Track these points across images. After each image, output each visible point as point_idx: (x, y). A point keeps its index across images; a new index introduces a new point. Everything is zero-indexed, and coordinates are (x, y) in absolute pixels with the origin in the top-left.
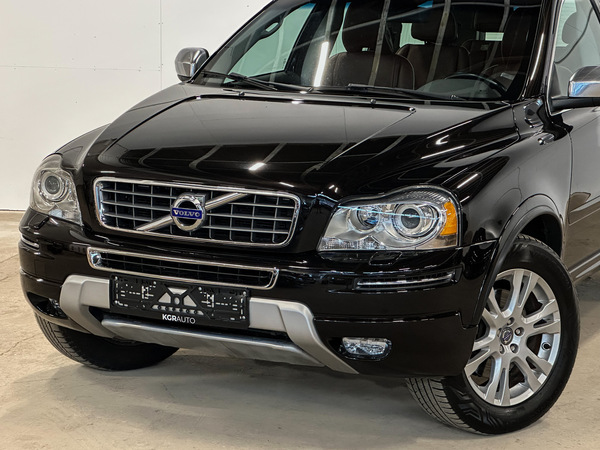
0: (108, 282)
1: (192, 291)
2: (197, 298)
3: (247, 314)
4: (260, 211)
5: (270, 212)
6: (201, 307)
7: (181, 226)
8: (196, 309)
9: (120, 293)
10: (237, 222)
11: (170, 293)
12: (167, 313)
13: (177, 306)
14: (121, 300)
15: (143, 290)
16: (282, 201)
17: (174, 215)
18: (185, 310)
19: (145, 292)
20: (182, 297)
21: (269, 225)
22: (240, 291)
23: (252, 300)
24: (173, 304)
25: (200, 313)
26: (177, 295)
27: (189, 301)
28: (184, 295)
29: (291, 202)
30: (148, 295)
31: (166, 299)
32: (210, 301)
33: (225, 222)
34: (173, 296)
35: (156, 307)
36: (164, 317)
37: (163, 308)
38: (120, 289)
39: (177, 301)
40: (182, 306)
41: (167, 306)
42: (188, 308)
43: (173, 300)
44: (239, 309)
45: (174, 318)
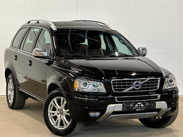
0: (122, 104)
1: (143, 102)
2: (144, 104)
3: (155, 106)
4: (152, 83)
5: (154, 83)
8: (143, 107)
10: (147, 86)
11: (138, 104)
13: (139, 107)
14: (125, 108)
15: (131, 104)
16: (156, 80)
17: (134, 86)
18: (141, 108)
20: (140, 105)
21: (153, 86)
22: (153, 101)
23: (156, 102)
24: (138, 107)
25: (145, 107)
26: (139, 104)
28: (141, 104)
31: (137, 106)
32: (147, 104)
33: (145, 86)
34: (138, 105)
35: (134, 108)
36: (137, 110)
37: (136, 108)
38: (125, 105)
39: (139, 106)
40: (140, 106)
41: (137, 107)
42: (142, 107)
43: (138, 106)
44: (153, 105)
45: (139, 110)
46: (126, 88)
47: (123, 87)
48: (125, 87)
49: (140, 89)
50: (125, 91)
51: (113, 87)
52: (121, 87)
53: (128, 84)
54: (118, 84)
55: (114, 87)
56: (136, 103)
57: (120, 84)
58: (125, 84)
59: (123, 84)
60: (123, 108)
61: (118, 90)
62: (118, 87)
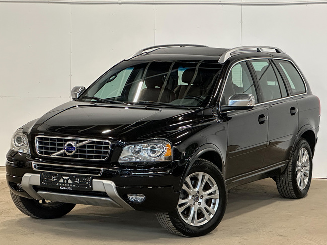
0: (40, 175)
1: (71, 177)
2: (73, 180)
3: (91, 185)
4: (97, 147)
5: (101, 147)
6: (74, 183)
7: (68, 153)
8: (72, 185)
9: (44, 179)
10: (89, 152)
11: (63, 179)
12: (62, 186)
13: (66, 183)
14: (44, 182)
15: (53, 178)
16: (105, 143)
17: (65, 149)
18: (68, 185)
20: (67, 180)
21: (100, 152)
22: (89, 177)
23: (93, 180)
24: (64, 183)
25: (74, 186)
26: (66, 179)
27: (70, 181)
28: (68, 179)
29: (108, 144)
30: (55, 179)
31: (62, 181)
32: (78, 181)
33: (84, 151)
34: (64, 180)
35: (58, 184)
36: (61, 188)
41: (62, 183)
42: (70, 184)
44: (89, 184)
45: (65, 188)
47: (52, 149)
48: (55, 149)
49: (75, 156)
50: (53, 155)
51: (38, 146)
52: (48, 148)
53: (59, 145)
54: (45, 143)
56: (60, 176)
57: (48, 144)
58: (55, 144)
59: (52, 144)
60: (41, 181)
61: (46, 153)
62: (45, 148)
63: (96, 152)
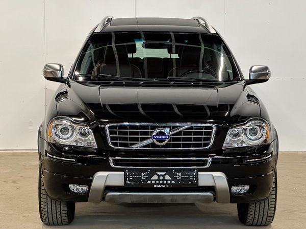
0: (123, 173)
1: (169, 172)
2: (172, 175)
3: (197, 179)
4: (196, 133)
5: (201, 133)
6: (173, 179)
7: (158, 143)
8: (171, 181)
9: (129, 178)
10: (185, 139)
11: (157, 175)
12: (156, 184)
13: (161, 180)
14: (129, 181)
15: (142, 174)
16: (207, 128)
17: (154, 138)
18: (165, 182)
19: (144, 176)
20: (164, 176)
21: (200, 139)
22: (194, 170)
23: (199, 173)
24: (159, 180)
25: (173, 182)
26: (161, 175)
27: (167, 177)
28: (165, 175)
29: (211, 128)
30: (145, 177)
31: (155, 177)
32: (179, 176)
33: (179, 139)
34: (159, 176)
35: (149, 182)
36: (155, 186)
37: (153, 182)
38: (129, 175)
39: (161, 178)
40: (163, 180)
41: (155, 180)
42: (167, 180)
43: (159, 178)
44: (193, 178)
45: (160, 186)
46: (138, 141)
47: (132, 139)
48: (137, 139)
49: (167, 145)
50: (134, 147)
51: (110, 137)
52: (126, 139)
53: (142, 133)
54: (120, 133)
55: (112, 138)
56: (153, 172)
57: (126, 133)
58: (136, 133)
59: (131, 133)
60: (125, 180)
61: (121, 145)
62: (121, 139)
63: (195, 139)
